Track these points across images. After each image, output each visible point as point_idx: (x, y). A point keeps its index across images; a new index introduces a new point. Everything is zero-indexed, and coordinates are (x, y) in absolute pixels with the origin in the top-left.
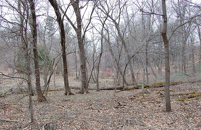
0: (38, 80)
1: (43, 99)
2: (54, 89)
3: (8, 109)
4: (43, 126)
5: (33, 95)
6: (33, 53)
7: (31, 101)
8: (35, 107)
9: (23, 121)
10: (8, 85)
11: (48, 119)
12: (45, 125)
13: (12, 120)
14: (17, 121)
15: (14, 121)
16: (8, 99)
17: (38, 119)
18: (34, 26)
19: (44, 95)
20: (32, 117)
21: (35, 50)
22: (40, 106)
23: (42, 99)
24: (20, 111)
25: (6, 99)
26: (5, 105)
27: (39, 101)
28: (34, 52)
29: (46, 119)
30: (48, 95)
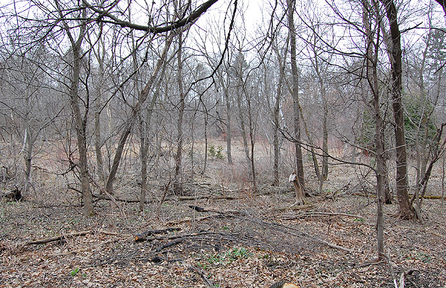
0: (402, 172)
1: (412, 214)
2: (441, 195)
3: (335, 224)
4: (403, 274)
5: (388, 202)
6: (392, 112)
7: (380, 214)
8: (391, 229)
9: (362, 253)
10: (341, 178)
11: (417, 261)
12: (407, 272)
13: (342, 247)
14: (351, 251)
15: (345, 249)
16: (338, 204)
17: (394, 257)
18: (396, 54)
19: (414, 205)
20: (381, 248)
21: (397, 107)
22: (404, 228)
23: (409, 214)
24: (357, 231)
25: (335, 204)
26: (331, 215)
27: (402, 217)
28: (395, 111)
29: (412, 259)
30: (424, 207)
